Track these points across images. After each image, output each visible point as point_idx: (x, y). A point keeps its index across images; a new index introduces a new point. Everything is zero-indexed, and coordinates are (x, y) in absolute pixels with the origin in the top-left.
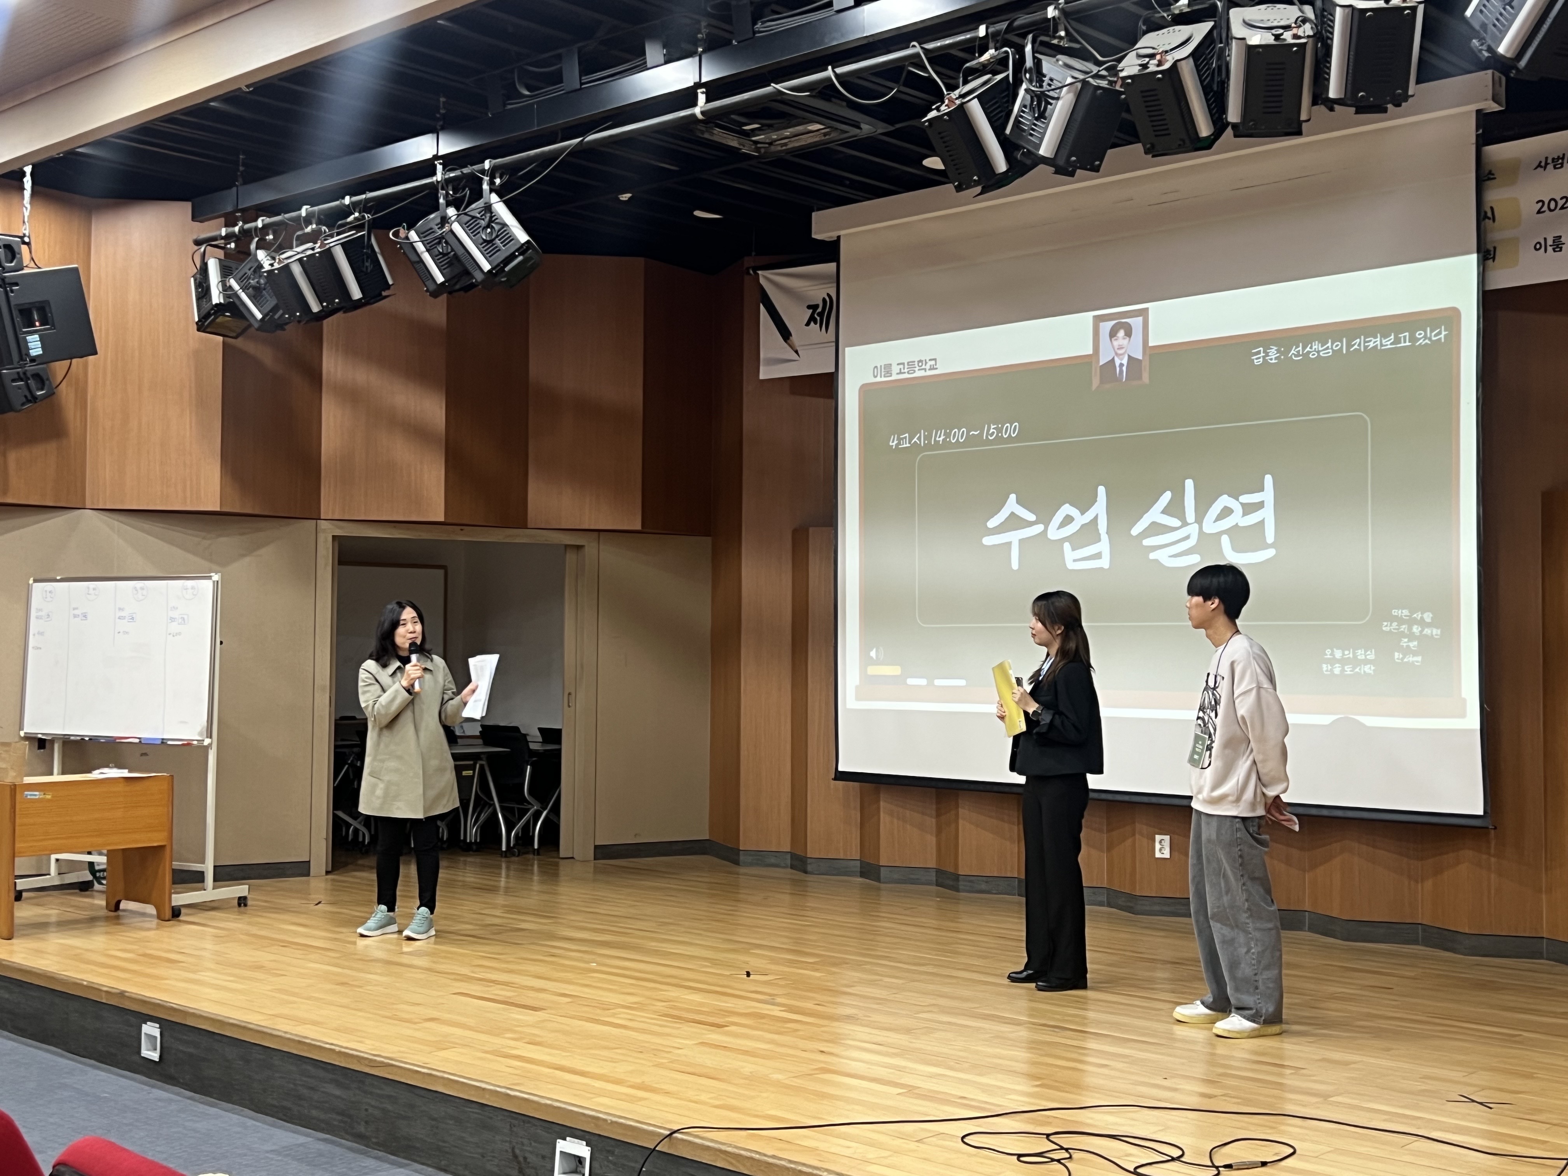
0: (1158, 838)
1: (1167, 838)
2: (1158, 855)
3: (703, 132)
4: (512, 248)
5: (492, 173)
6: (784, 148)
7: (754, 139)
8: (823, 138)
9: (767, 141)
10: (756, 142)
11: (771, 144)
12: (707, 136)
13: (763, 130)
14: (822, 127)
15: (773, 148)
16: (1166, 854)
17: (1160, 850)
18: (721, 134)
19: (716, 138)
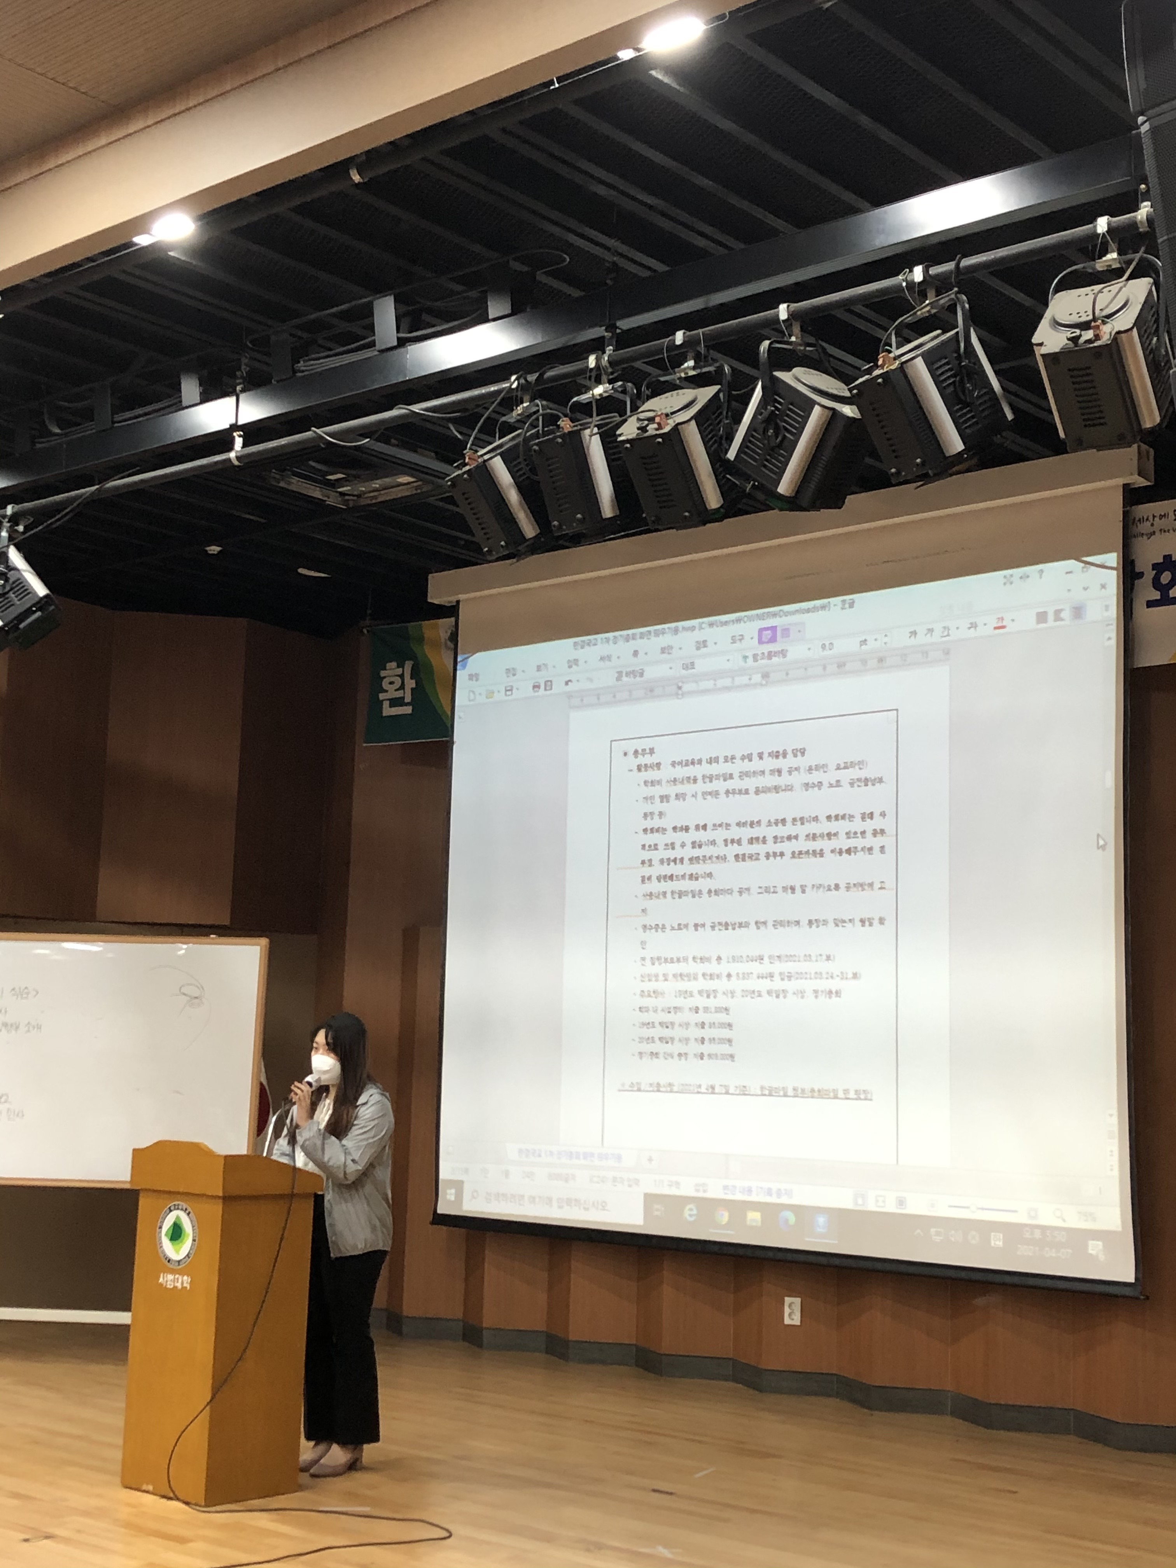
0: (788, 1300)
1: (798, 1301)
2: (787, 1321)
3: (278, 482)
4: (27, 603)
5: (14, 519)
6: (374, 501)
7: (340, 490)
8: (415, 492)
9: (355, 493)
10: (342, 494)
11: (359, 496)
12: (282, 484)
13: (348, 480)
14: (411, 479)
15: (363, 502)
16: (796, 1320)
17: (790, 1315)
18: (300, 483)
19: (293, 488)
